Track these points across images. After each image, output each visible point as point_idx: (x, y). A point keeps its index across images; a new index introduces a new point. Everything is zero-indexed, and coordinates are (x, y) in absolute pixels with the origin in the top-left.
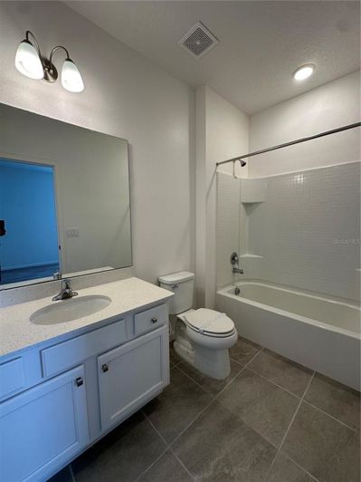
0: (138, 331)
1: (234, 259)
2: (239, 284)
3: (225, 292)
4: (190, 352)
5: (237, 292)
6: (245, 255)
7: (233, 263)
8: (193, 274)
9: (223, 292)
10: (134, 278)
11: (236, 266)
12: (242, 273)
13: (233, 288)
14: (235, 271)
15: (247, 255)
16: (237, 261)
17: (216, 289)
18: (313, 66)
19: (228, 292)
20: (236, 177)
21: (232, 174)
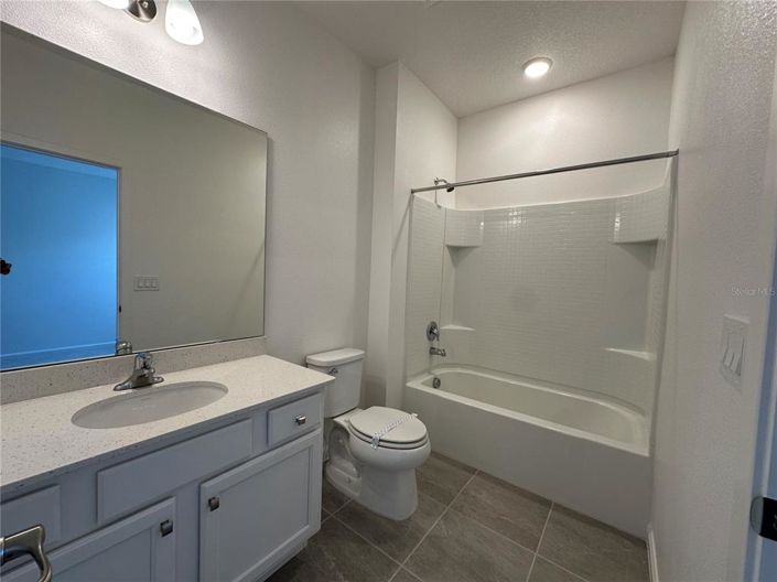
0: (274, 440)
1: (432, 332)
2: (438, 372)
3: (418, 384)
4: (354, 479)
5: (436, 384)
6: (447, 327)
7: (429, 339)
8: (362, 352)
9: (416, 384)
10: (266, 357)
11: (435, 344)
12: (443, 355)
13: (429, 378)
14: (432, 351)
15: (451, 327)
16: (437, 335)
17: (405, 380)
18: (550, 62)
19: (424, 384)
20: (439, 207)
21: (433, 201)
